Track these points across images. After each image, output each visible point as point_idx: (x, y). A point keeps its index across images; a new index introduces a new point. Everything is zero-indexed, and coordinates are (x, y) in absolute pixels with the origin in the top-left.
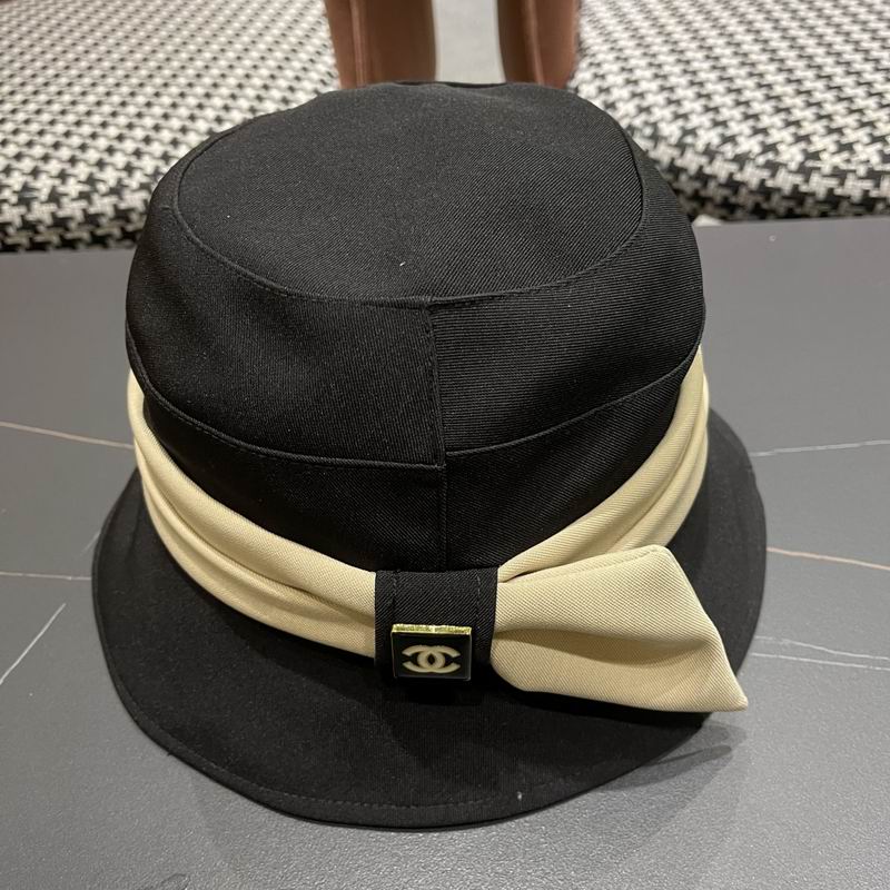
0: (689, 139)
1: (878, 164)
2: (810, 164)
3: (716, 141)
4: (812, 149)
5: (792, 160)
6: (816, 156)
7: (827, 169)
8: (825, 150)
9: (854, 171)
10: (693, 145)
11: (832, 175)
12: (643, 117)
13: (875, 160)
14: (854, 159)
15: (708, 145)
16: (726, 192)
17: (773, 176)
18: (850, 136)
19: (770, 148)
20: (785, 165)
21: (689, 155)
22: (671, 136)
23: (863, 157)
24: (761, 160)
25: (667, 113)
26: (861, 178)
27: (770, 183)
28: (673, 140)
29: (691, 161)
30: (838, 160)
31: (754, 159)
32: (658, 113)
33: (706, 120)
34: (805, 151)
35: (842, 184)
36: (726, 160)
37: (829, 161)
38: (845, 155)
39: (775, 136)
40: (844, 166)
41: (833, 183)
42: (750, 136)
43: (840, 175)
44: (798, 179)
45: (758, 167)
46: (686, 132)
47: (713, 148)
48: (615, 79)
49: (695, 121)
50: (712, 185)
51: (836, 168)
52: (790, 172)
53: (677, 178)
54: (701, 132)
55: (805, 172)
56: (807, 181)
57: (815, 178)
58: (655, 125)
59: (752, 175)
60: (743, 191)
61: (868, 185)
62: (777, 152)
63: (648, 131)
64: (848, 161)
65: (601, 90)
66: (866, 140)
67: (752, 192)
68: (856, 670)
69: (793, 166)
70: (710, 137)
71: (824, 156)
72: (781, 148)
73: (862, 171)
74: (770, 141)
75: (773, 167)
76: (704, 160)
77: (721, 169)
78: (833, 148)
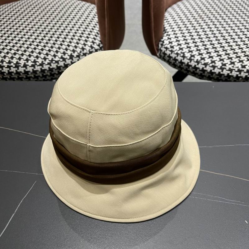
0: (192, 58)
1: (241, 68)
2: (223, 67)
3: (199, 59)
4: (224, 63)
5: (219, 65)
6: (225, 65)
7: (228, 69)
8: (227, 63)
9: (234, 70)
10: (193, 60)
11: (229, 70)
12: (181, 51)
13: (240, 67)
14: (235, 66)
15: (197, 60)
16: (202, 72)
17: (214, 69)
18: (234, 60)
19: (213, 62)
20: (217, 67)
21: (192, 62)
22: (188, 56)
23: (237, 66)
24: (211, 65)
25: (187, 50)
26: (236, 71)
27: (213, 71)
28: (188, 58)
29: (193, 64)
30: (230, 66)
31: (209, 65)
32: (185, 50)
33: (197, 53)
34: (222, 63)
35: (231, 73)
36: (202, 64)
37: (228, 67)
38: (232, 65)
39: (215, 59)
40: (232, 68)
41: (229, 72)
42: (208, 58)
43: (231, 70)
44: (220, 71)
45: (210, 66)
46: (192, 56)
47: (199, 60)
48: (173, 40)
49: (194, 53)
50: (198, 70)
51: (230, 68)
52: (218, 69)
53: (189, 68)
54: (196, 56)
55: (222, 69)
56: (222, 71)
57: (224, 71)
58: (184, 53)
59: (208, 69)
60: (206, 72)
61: (238, 73)
62: (215, 63)
63: (182, 55)
64: (233, 67)
65: (170, 43)
66: (238, 61)
67: (208, 73)
68: (233, 204)
69: (219, 67)
70: (198, 58)
71: (227, 65)
72: (216, 62)
73: (236, 69)
74: (213, 60)
75: (214, 67)
76: (196, 64)
77: (200, 66)
78: (229, 63)
